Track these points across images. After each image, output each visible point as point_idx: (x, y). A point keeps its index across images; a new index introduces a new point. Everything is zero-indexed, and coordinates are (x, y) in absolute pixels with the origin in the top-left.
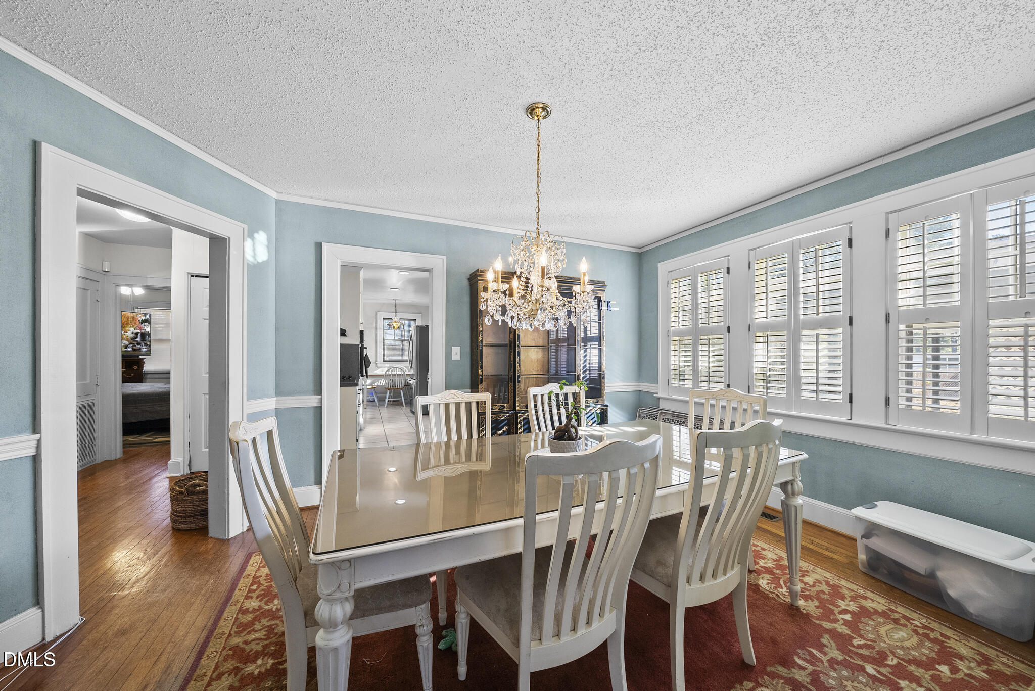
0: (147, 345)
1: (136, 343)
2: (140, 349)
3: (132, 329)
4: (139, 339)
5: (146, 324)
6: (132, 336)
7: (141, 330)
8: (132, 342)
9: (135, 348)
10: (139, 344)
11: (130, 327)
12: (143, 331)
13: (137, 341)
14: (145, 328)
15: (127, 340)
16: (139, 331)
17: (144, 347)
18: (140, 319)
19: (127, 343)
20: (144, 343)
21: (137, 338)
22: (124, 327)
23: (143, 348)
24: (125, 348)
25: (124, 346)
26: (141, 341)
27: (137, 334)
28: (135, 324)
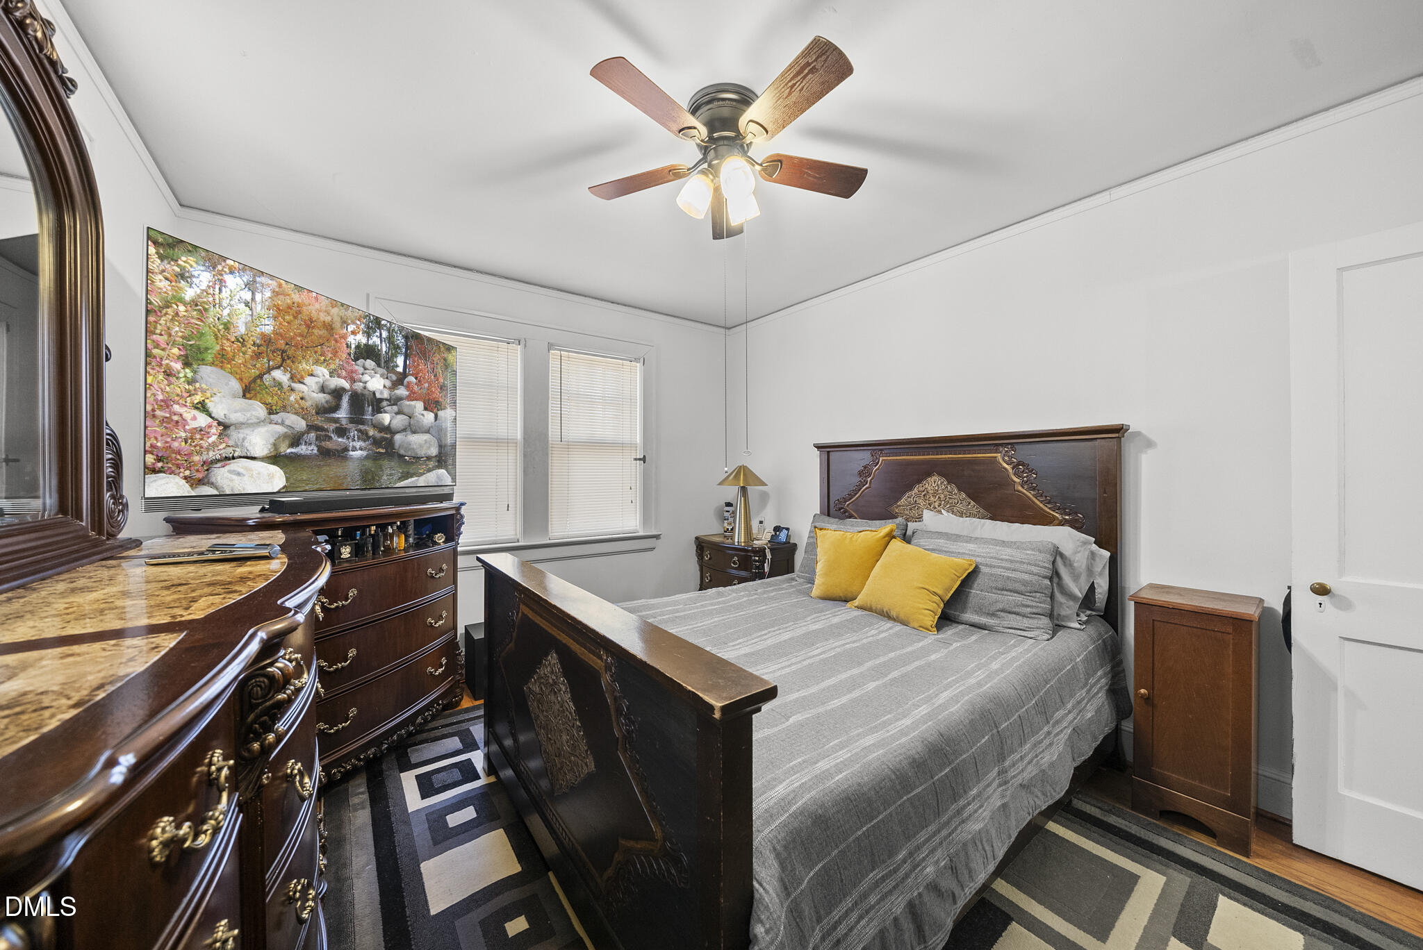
0: (368, 437)
1: (332, 426)
2: (346, 449)
3: (322, 371)
4: (343, 414)
5: (370, 363)
6: (322, 398)
7: (353, 381)
8: (319, 421)
9: (328, 445)
10: (341, 432)
11: (317, 362)
12: (358, 386)
13: (336, 420)
14: (366, 378)
15: (302, 413)
16: (346, 385)
17: (358, 444)
18: (353, 340)
19: (301, 424)
20: (360, 431)
21: (336, 408)
22: (293, 359)
23: (354, 449)
24: (292, 445)
25: (285, 436)
26: (352, 421)
27: (337, 393)
28: (335, 353)
